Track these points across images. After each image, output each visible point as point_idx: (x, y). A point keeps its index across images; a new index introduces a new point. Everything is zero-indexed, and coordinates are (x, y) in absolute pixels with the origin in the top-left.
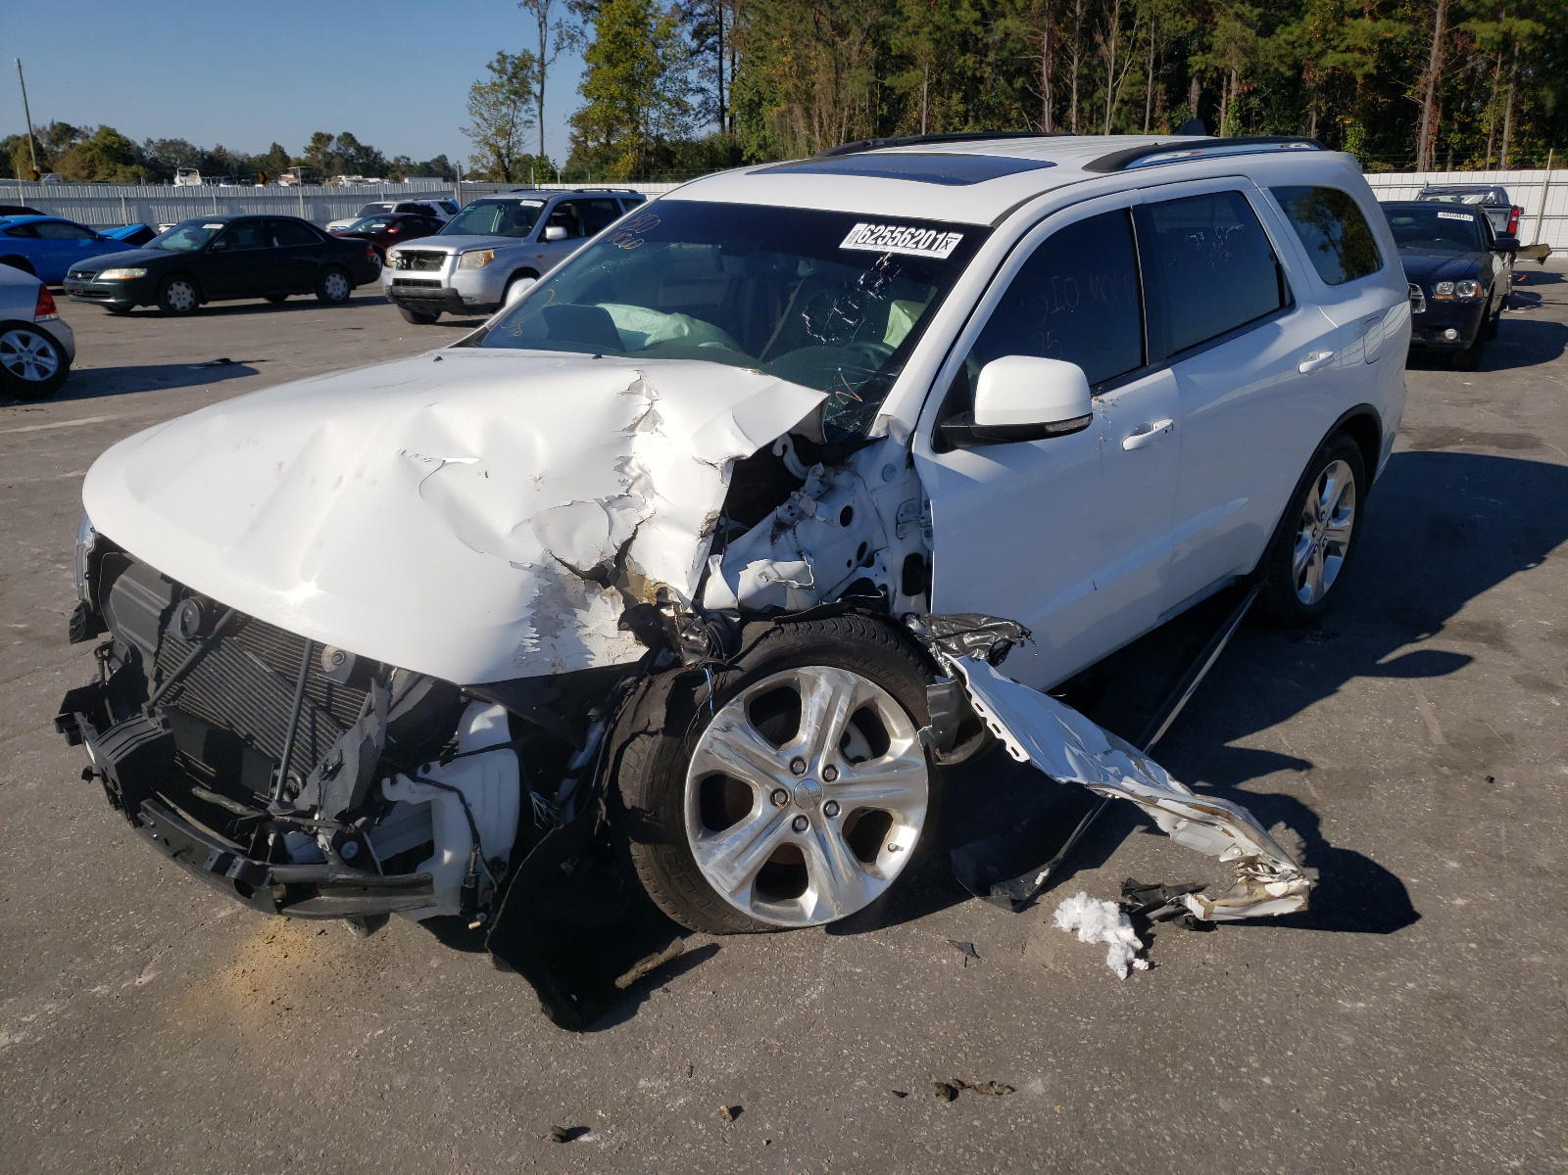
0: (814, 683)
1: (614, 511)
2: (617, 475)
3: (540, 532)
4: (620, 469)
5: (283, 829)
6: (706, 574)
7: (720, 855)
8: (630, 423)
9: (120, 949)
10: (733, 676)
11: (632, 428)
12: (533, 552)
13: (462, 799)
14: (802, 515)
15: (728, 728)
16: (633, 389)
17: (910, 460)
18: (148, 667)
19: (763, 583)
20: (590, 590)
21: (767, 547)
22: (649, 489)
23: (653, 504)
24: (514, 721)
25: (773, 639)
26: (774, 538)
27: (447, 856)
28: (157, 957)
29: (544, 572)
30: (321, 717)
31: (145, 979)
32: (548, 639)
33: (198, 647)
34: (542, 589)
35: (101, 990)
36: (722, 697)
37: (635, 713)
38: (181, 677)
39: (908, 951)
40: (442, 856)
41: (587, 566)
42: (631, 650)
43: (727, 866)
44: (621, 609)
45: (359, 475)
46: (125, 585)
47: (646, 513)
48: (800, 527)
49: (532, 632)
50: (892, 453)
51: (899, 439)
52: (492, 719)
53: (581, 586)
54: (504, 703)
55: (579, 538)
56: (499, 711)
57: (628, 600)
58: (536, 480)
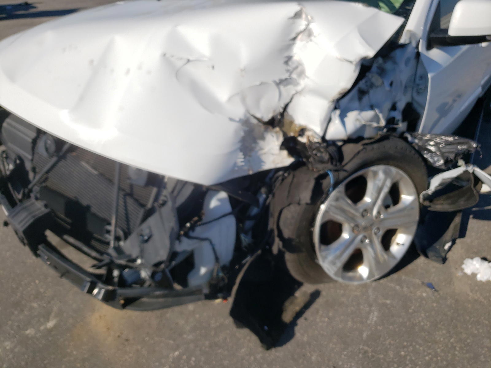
0: (375, 174)
1: (282, 87)
2: (285, 67)
3: (243, 100)
4: (286, 63)
5: (122, 268)
6: (330, 120)
7: (330, 258)
8: (293, 35)
9: (35, 305)
10: (342, 174)
11: (294, 39)
12: (239, 112)
13: (211, 243)
14: (372, 85)
15: (337, 199)
16: (298, 15)
17: (418, 54)
18: (28, 166)
19: (358, 125)
20: (266, 130)
21: (356, 104)
22: (302, 74)
23: (303, 83)
24: (232, 200)
25: (361, 155)
26: (360, 99)
27: (203, 271)
28: (55, 309)
29: (245, 122)
30: (130, 201)
31: (50, 324)
32: (248, 158)
33: (54, 159)
34: (245, 132)
35: (30, 332)
36: (336, 185)
37: (289, 192)
38: (48, 172)
39: (405, 289)
40: (199, 270)
41: (267, 117)
42: (286, 160)
43: (333, 263)
44: (281, 139)
45: (140, 68)
46: (9, 124)
47: (299, 88)
48: (371, 92)
49: (241, 155)
50: (410, 51)
51: (414, 44)
52: (220, 200)
53: (262, 128)
54: (225, 190)
55: (263, 103)
56: (223, 195)
57: (285, 134)
58: (242, 70)
